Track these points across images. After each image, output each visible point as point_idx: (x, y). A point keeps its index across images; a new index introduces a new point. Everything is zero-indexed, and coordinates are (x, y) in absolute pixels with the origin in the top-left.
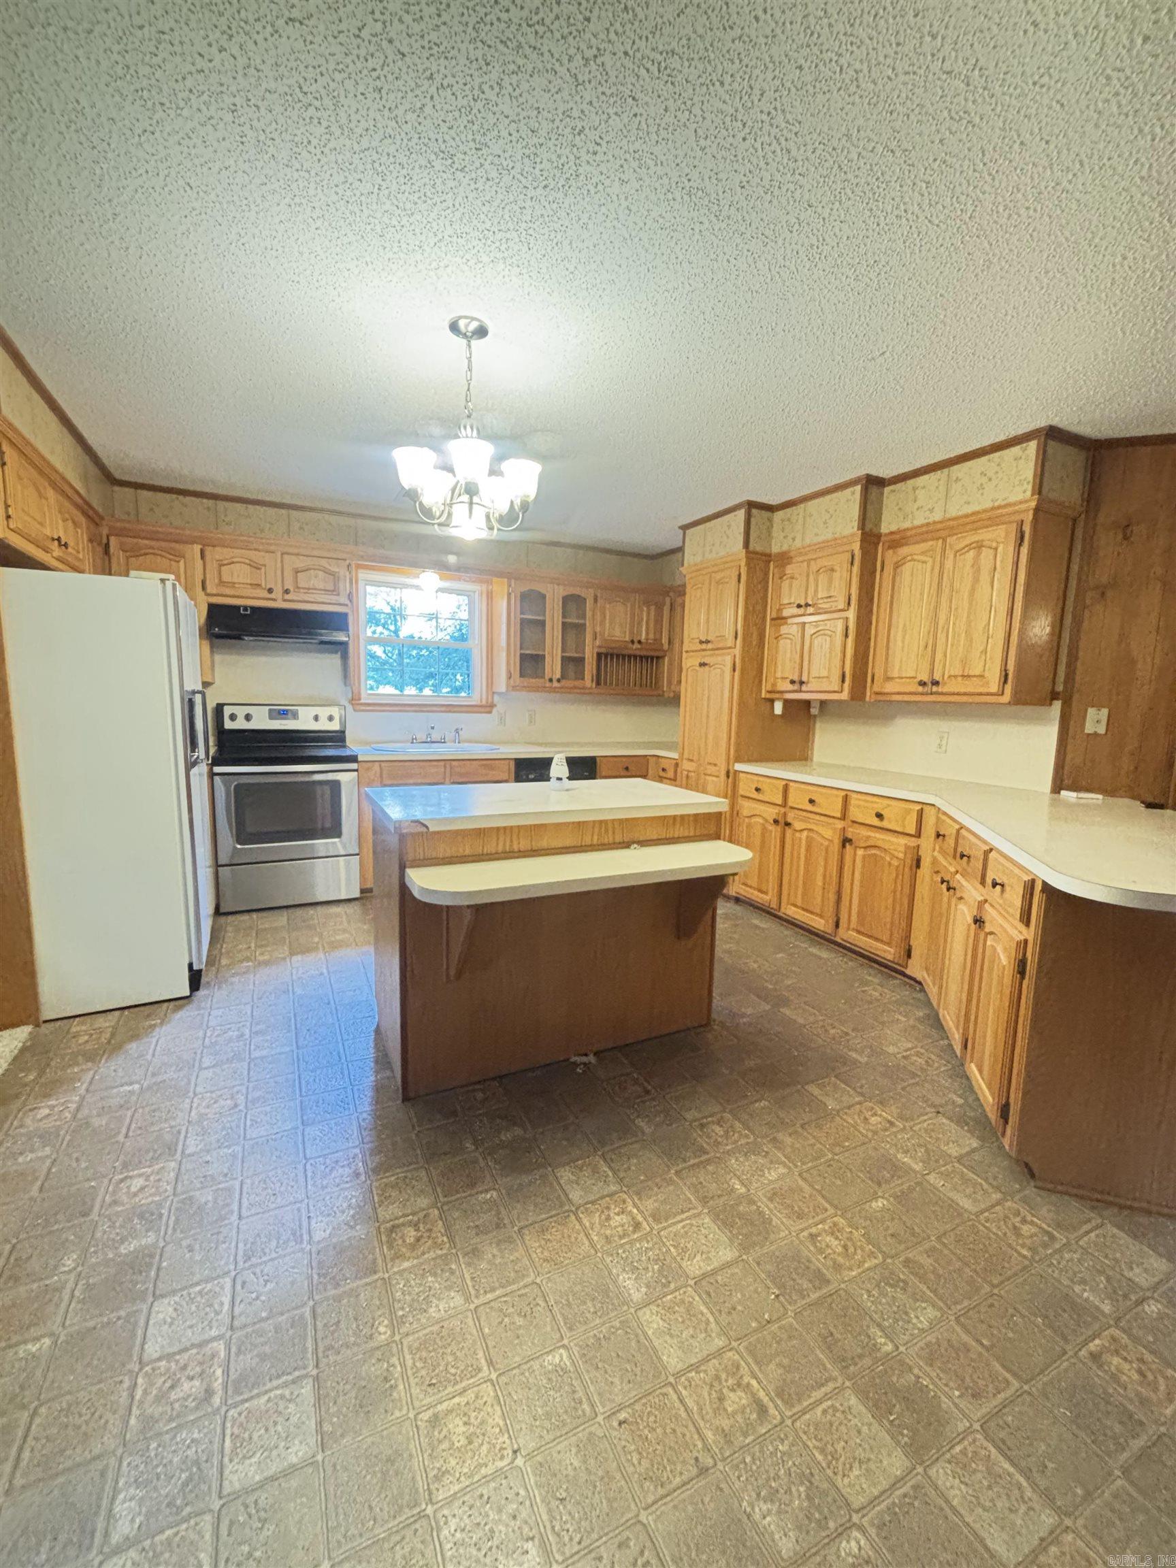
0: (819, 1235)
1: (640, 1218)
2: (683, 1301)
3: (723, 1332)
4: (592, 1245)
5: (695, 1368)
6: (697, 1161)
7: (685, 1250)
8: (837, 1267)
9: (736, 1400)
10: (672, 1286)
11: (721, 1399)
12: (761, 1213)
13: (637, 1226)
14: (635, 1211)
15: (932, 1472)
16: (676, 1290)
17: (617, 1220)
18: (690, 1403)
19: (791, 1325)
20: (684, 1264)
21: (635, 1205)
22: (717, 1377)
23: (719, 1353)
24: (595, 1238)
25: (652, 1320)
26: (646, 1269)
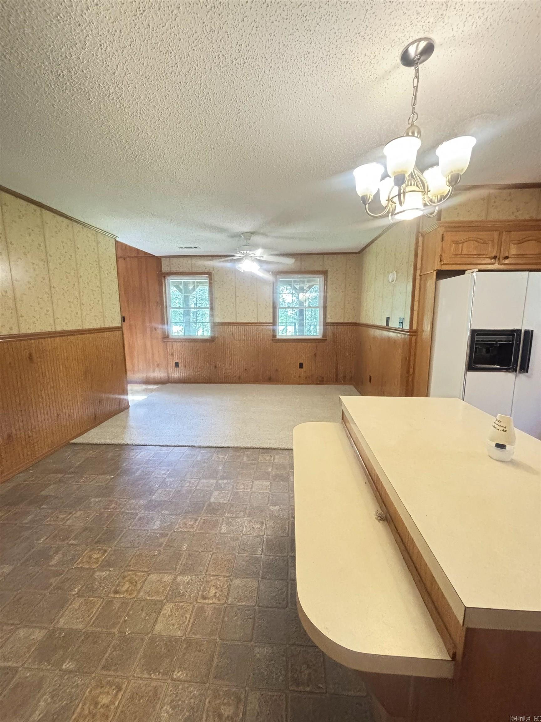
1: (207, 601)
2: (163, 592)
4: (210, 575)
5: (144, 581)
6: (215, 664)
7: (177, 610)
9: (126, 586)
10: (170, 593)
11: (131, 583)
12: (156, 670)
13: (204, 598)
14: (211, 602)
16: (168, 593)
17: (212, 592)
18: (140, 573)
20: (173, 604)
21: (214, 603)
22: (135, 585)
24: (212, 578)
25: (168, 578)
26: (185, 588)
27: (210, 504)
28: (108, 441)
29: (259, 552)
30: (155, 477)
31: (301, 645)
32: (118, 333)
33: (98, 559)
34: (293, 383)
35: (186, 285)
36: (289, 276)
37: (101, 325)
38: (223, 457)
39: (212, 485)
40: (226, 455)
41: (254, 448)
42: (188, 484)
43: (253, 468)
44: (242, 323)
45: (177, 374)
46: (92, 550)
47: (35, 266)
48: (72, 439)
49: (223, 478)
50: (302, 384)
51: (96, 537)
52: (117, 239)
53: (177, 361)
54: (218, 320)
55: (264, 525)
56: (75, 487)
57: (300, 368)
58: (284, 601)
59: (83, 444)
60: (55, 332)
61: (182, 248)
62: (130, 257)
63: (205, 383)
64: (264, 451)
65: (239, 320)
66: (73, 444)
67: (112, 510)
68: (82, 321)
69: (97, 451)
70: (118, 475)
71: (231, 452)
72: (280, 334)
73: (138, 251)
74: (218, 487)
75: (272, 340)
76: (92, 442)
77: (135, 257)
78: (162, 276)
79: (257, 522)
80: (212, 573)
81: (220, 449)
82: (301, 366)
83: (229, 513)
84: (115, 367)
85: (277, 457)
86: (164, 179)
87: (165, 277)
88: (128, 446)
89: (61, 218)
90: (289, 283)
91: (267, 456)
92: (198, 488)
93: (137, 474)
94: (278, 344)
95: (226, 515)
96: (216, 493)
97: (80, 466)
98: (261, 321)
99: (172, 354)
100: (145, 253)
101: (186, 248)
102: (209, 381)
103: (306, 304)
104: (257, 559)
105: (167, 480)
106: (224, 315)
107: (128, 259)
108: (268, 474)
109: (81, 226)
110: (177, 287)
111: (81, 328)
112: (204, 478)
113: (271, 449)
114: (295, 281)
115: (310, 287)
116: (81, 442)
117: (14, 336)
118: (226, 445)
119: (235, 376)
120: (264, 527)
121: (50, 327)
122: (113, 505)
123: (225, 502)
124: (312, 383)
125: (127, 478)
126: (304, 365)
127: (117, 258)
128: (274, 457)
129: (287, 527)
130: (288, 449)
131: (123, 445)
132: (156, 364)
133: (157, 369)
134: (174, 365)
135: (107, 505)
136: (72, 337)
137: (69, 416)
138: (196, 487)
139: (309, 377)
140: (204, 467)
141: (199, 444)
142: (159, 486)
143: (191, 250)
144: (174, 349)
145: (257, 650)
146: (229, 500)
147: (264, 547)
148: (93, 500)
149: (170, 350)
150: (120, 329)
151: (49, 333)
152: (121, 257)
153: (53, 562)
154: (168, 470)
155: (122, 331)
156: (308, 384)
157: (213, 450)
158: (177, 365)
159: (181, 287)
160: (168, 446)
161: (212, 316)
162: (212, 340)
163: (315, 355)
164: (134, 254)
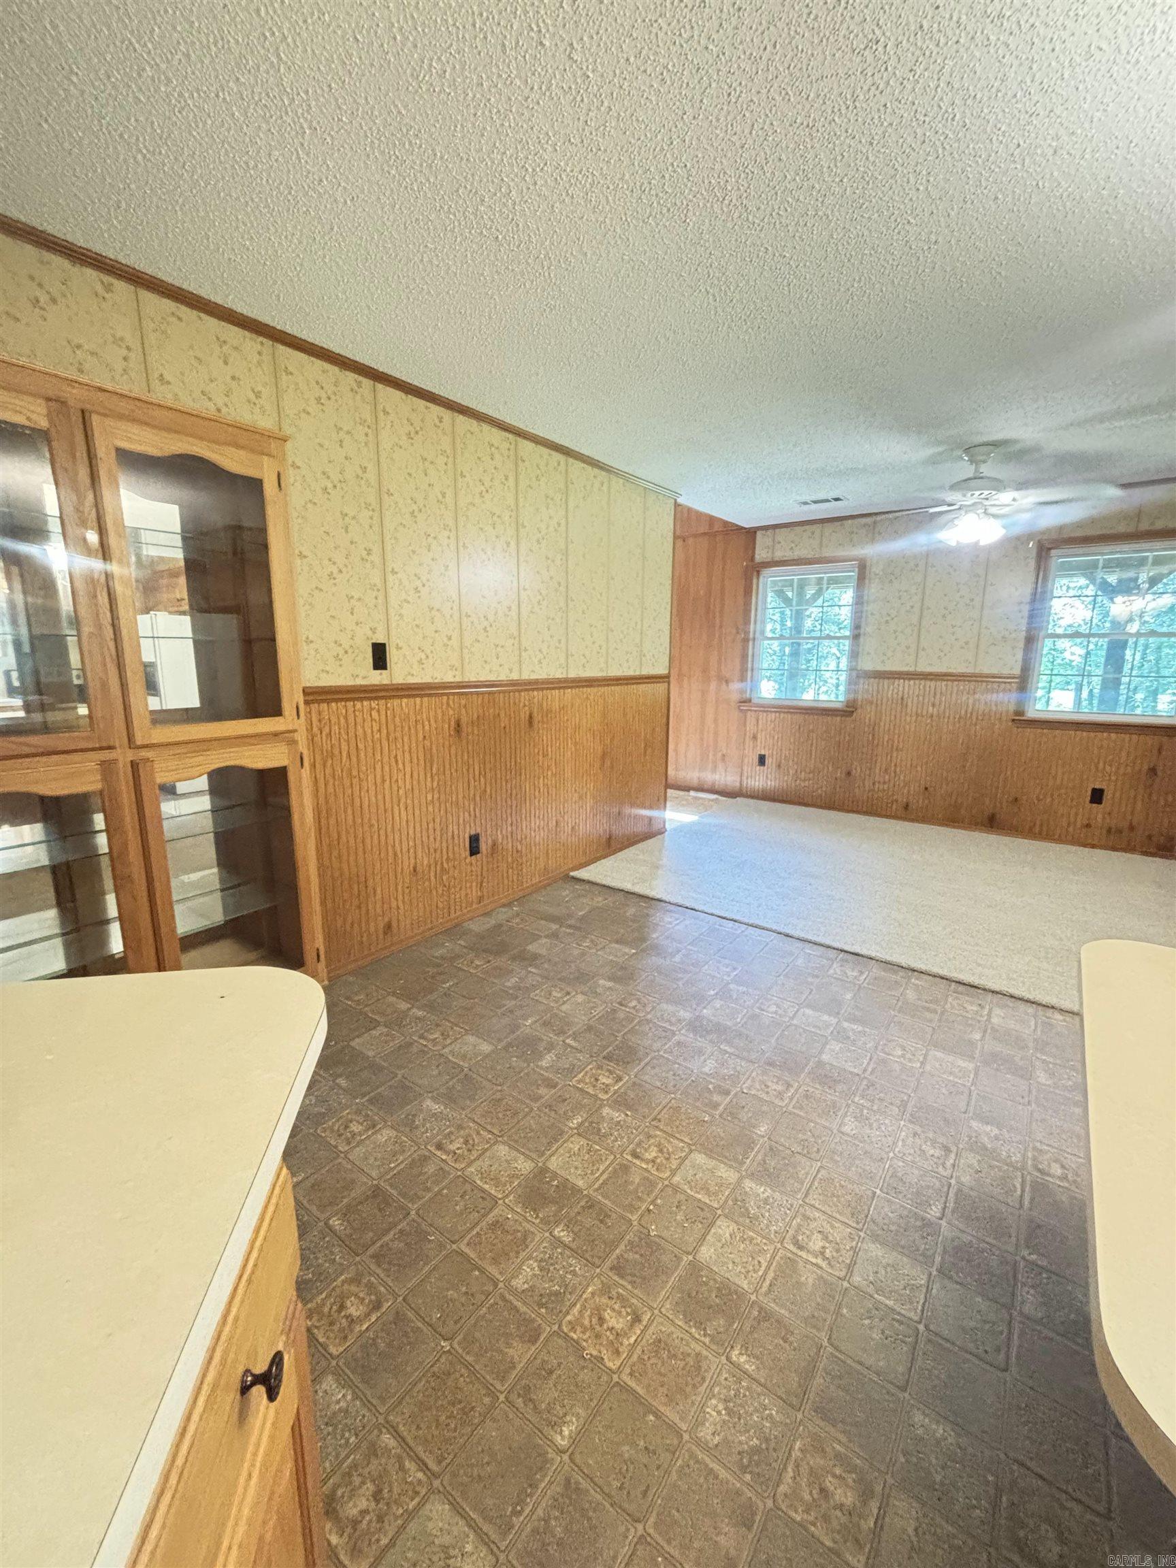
0: (632, 1326)
1: (804, 1255)
2: (716, 1195)
3: (676, 1189)
4: (813, 1206)
5: (683, 1159)
7: (742, 1240)
8: (605, 1290)
9: (652, 1153)
10: (730, 1202)
11: (661, 1151)
12: (700, 1325)
14: (813, 1260)
15: (533, 1165)
17: (817, 1242)
18: (676, 1142)
19: (632, 1213)
21: (819, 1266)
22: (667, 1159)
23: (674, 1173)
24: (817, 1214)
25: (727, 1174)
27: (820, 1064)
28: (628, 886)
29: (935, 1211)
30: (710, 975)
31: (1041, 1477)
32: (661, 688)
33: (607, 1085)
34: (1060, 840)
35: (802, 586)
36: (1093, 549)
37: (635, 671)
38: (855, 974)
39: (828, 1026)
40: (861, 973)
41: (935, 976)
42: (773, 1008)
43: (931, 1021)
44: (931, 674)
45: (760, 780)
46: (600, 1067)
47: (549, 561)
48: (574, 869)
49: (853, 1020)
50: (1093, 846)
51: (605, 1047)
52: (680, 500)
53: (763, 753)
54: (867, 664)
55: (953, 1156)
56: (576, 952)
57: (1092, 801)
58: (998, 1350)
59: (589, 882)
60: (566, 680)
61: (805, 503)
62: (695, 536)
63: (821, 807)
64: (961, 988)
65: (923, 667)
66: (573, 878)
67: (631, 1011)
68: (607, 662)
69: (610, 899)
70: (643, 951)
71: (876, 971)
72: (1039, 706)
73: (712, 520)
74: (841, 1036)
75: (1013, 720)
76: (604, 882)
77: (705, 534)
78: (754, 569)
79: (934, 1142)
80: (817, 1205)
81: (850, 957)
82: (1097, 796)
83: (863, 1097)
84: (649, 751)
85: (997, 1011)
86: (798, 349)
87: (758, 572)
88: (659, 903)
89: (596, 471)
90: (1088, 570)
91: (972, 1004)
92: (795, 1022)
93: (677, 958)
94: (1029, 732)
95: (856, 1099)
96: (835, 1046)
97: (582, 919)
98: (986, 671)
99: (755, 738)
100: (726, 523)
101: (815, 502)
102: (830, 803)
103: (1133, 628)
104: (926, 1224)
105: (732, 986)
106: (884, 654)
107: (691, 541)
108: (971, 1043)
109: (621, 481)
110: (780, 593)
111: (604, 674)
112: (809, 1006)
113: (985, 990)
114: (1108, 566)
115: (1153, 581)
116: (586, 878)
117: (513, 683)
118: (864, 952)
119: (897, 801)
120: (952, 1161)
121: (560, 671)
122: (634, 1003)
123: (856, 1071)
124: (1129, 848)
125: (658, 961)
126: (1107, 796)
127: (675, 537)
128: (990, 1011)
129: (1018, 1186)
130: (1033, 1003)
131: (652, 899)
132: (720, 754)
133: (720, 766)
134: (756, 760)
135: (624, 999)
136: (589, 690)
137: (573, 828)
138: (792, 1018)
139: (1120, 831)
140: (812, 983)
141: (802, 935)
142: (717, 994)
143: (827, 505)
144: (760, 727)
145: (918, 1417)
146: (865, 1070)
147: (951, 1205)
148: (601, 982)
149: (750, 727)
150: (664, 678)
151: (559, 681)
152: (679, 537)
153: (544, 1063)
154: (735, 969)
155: (669, 683)
156: (1114, 849)
157: (832, 954)
158: (762, 760)
159: (790, 594)
160: (735, 921)
161: (854, 655)
162: (848, 710)
163: (1153, 771)
164: (703, 528)
